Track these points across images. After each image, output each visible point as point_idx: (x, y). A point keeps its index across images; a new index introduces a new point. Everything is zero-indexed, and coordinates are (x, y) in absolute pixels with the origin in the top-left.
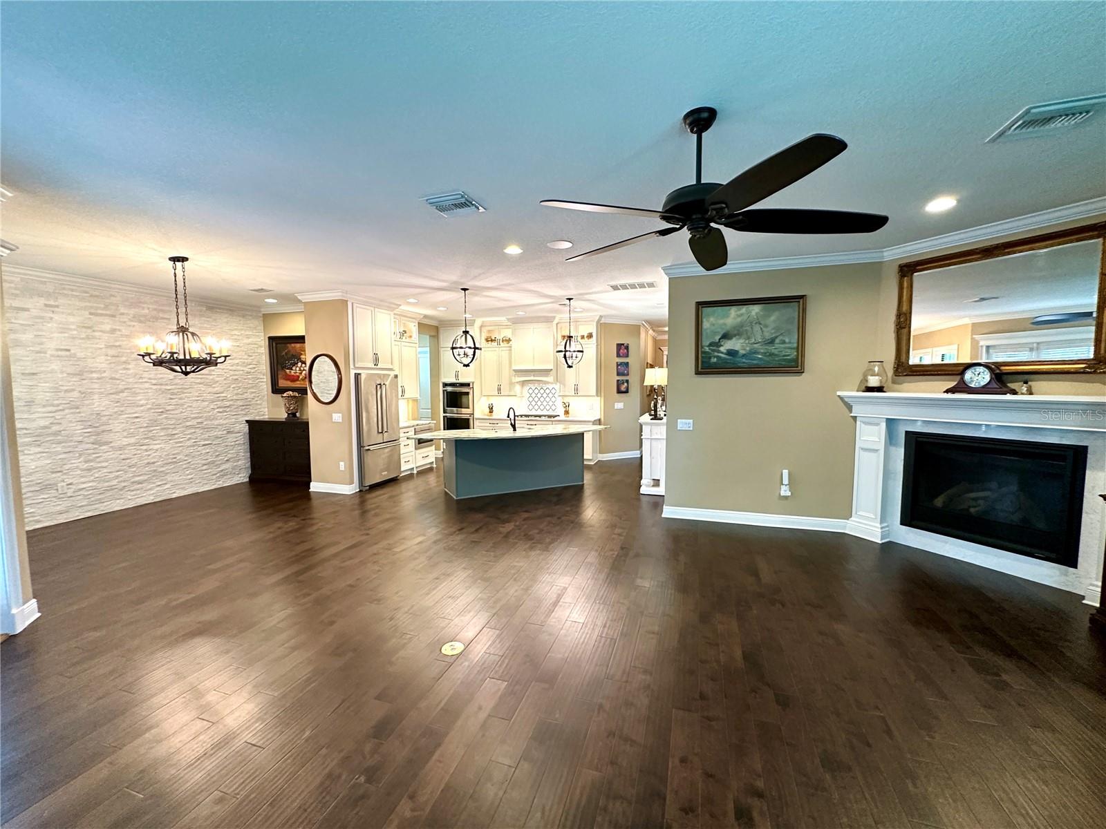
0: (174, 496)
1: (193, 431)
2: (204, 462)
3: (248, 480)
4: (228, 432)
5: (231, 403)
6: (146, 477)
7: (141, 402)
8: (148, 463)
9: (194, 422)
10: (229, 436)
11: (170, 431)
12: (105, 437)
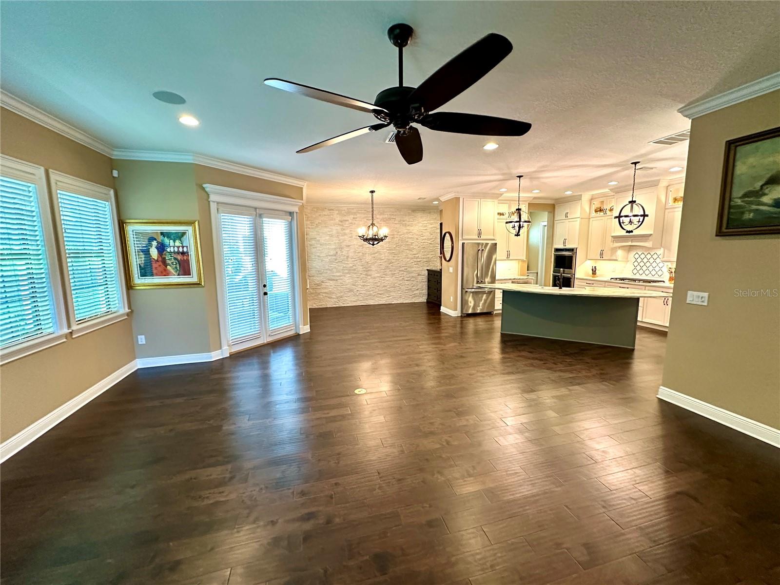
0: (393, 303)
1: (403, 273)
2: (407, 289)
3: (426, 301)
4: (418, 275)
5: (421, 259)
6: (382, 292)
7: (383, 258)
8: (384, 286)
9: (403, 269)
10: (419, 276)
11: (393, 272)
12: (369, 273)
